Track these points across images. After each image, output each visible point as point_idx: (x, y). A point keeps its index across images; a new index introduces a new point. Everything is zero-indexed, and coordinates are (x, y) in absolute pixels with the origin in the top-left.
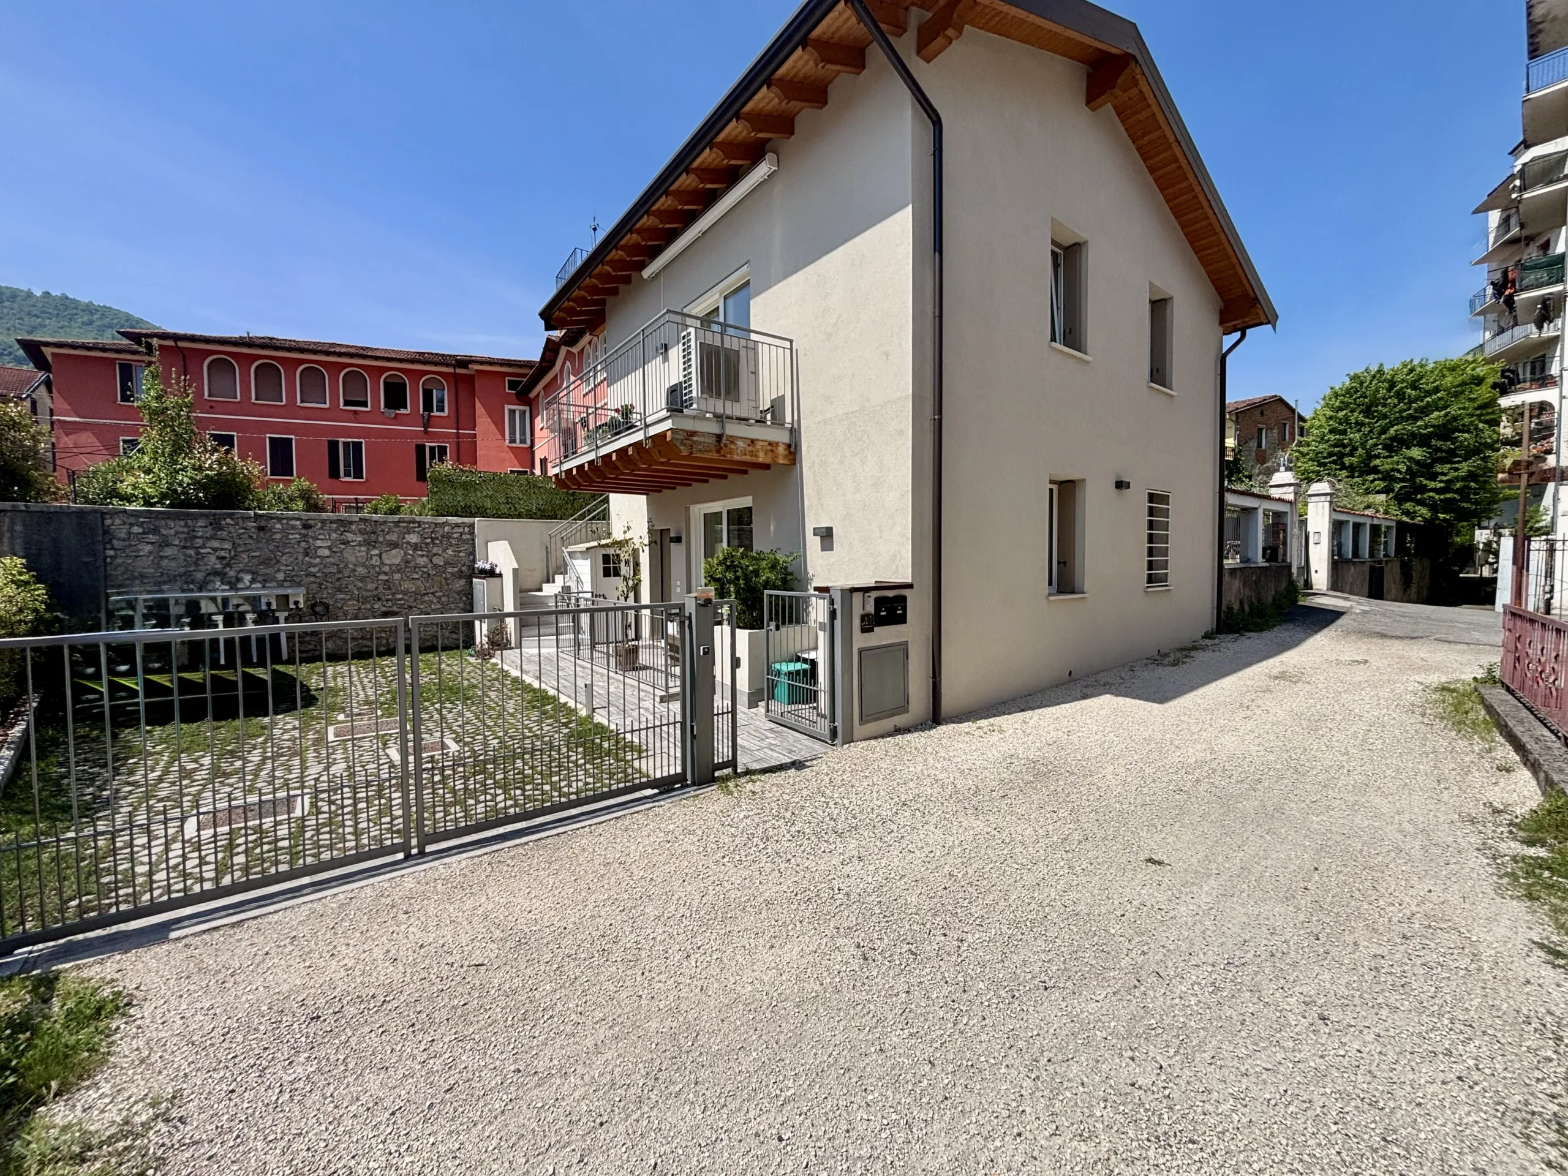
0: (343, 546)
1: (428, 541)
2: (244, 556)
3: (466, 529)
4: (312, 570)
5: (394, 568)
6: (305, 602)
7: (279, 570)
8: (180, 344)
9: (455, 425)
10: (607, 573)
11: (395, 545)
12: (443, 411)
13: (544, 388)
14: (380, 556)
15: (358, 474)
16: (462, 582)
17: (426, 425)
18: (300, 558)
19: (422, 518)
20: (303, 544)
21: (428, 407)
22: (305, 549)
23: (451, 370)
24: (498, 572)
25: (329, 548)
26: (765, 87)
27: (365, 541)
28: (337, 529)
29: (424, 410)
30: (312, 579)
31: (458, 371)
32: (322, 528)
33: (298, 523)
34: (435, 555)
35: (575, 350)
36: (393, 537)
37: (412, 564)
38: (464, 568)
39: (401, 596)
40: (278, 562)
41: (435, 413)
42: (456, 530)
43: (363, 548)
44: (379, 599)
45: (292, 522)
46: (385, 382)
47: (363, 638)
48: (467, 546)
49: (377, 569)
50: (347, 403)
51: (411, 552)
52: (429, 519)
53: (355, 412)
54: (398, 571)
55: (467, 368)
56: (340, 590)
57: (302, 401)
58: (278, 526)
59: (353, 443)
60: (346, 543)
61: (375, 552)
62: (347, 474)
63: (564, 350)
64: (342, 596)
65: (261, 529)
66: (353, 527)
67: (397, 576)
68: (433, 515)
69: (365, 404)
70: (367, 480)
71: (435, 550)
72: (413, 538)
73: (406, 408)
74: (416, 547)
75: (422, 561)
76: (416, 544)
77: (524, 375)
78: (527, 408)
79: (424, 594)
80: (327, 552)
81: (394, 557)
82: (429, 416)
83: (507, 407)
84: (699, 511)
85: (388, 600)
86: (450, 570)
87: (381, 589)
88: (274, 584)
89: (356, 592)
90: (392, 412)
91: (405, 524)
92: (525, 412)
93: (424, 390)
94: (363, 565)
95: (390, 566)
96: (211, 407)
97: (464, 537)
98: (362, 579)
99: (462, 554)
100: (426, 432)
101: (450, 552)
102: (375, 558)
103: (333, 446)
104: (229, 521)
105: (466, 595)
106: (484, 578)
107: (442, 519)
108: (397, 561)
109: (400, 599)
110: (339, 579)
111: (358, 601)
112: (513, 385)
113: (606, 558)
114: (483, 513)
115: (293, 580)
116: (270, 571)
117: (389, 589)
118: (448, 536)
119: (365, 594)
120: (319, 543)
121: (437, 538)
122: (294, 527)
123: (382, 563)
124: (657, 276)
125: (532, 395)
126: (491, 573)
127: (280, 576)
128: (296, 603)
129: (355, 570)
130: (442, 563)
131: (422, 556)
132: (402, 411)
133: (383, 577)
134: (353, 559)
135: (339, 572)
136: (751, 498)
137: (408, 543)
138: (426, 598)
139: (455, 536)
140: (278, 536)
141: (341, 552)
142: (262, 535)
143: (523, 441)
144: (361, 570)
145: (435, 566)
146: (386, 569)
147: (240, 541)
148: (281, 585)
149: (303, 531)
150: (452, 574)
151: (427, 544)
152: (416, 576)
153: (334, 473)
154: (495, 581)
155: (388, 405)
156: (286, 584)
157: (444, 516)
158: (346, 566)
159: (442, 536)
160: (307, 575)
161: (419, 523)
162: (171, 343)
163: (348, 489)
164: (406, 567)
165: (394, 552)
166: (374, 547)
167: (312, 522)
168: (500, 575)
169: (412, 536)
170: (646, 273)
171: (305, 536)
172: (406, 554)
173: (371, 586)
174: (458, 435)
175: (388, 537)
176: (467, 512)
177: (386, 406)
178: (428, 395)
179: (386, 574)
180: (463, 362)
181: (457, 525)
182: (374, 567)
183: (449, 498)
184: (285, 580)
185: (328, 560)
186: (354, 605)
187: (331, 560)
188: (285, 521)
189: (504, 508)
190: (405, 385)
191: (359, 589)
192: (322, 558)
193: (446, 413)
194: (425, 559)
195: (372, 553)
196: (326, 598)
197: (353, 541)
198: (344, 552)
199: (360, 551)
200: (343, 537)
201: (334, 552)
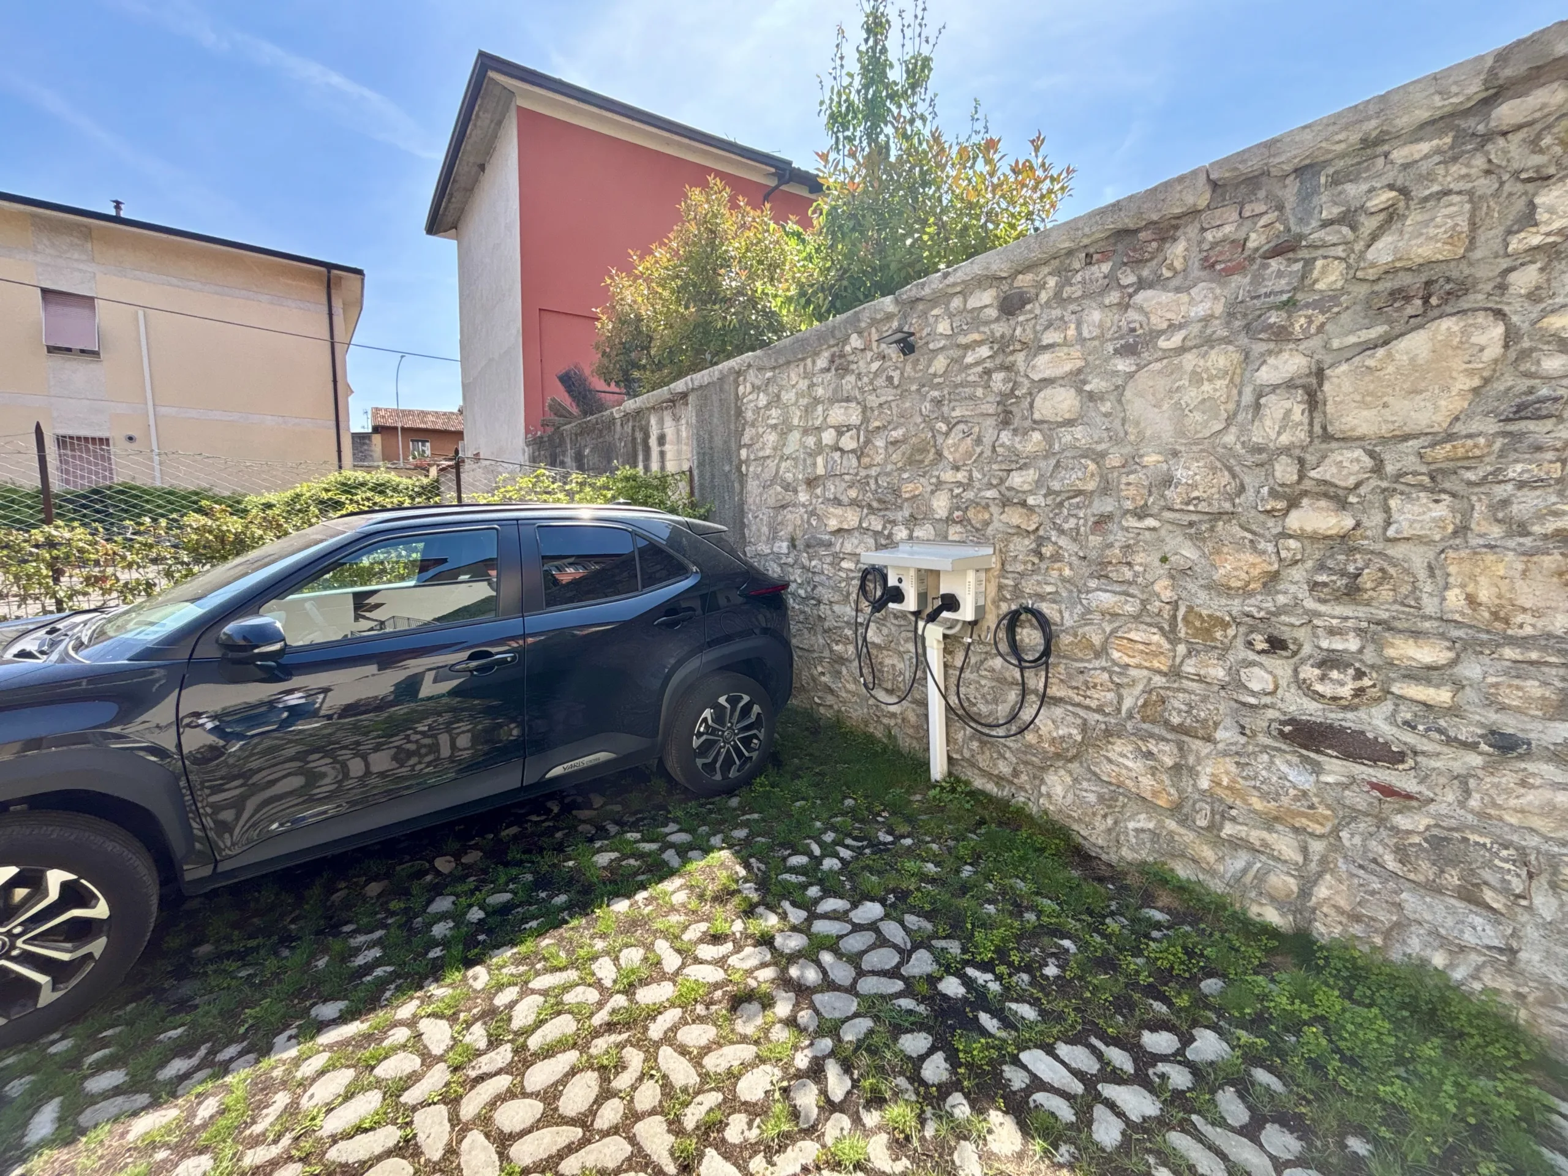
18: (988, 436)
20: (999, 379)
22: (1004, 400)
30: (1017, 517)
40: (938, 455)
43: (1220, 359)
44: (1276, 645)
58: (943, 327)
65: (908, 348)
80: (1066, 400)
85: (1330, 662)
88: (928, 531)
102: (1276, 406)
109: (1426, 674)
110: (1102, 522)
111: (1171, 636)
116: (922, 487)
117: (1352, 592)
119: (1209, 605)
120: (1044, 365)
127: (941, 506)
129: (1168, 481)
135: (1105, 487)
141: (1120, 390)
149: (1001, 329)
158: (1131, 462)
160: (1005, 503)
166: (1281, 336)
184: (950, 521)
188: (958, 303)
192: (1052, 426)
195: (1266, 375)
196: (1054, 597)
197: (1173, 327)
198: (1128, 394)
199: (1197, 379)
200: (1132, 315)
201: (1091, 396)
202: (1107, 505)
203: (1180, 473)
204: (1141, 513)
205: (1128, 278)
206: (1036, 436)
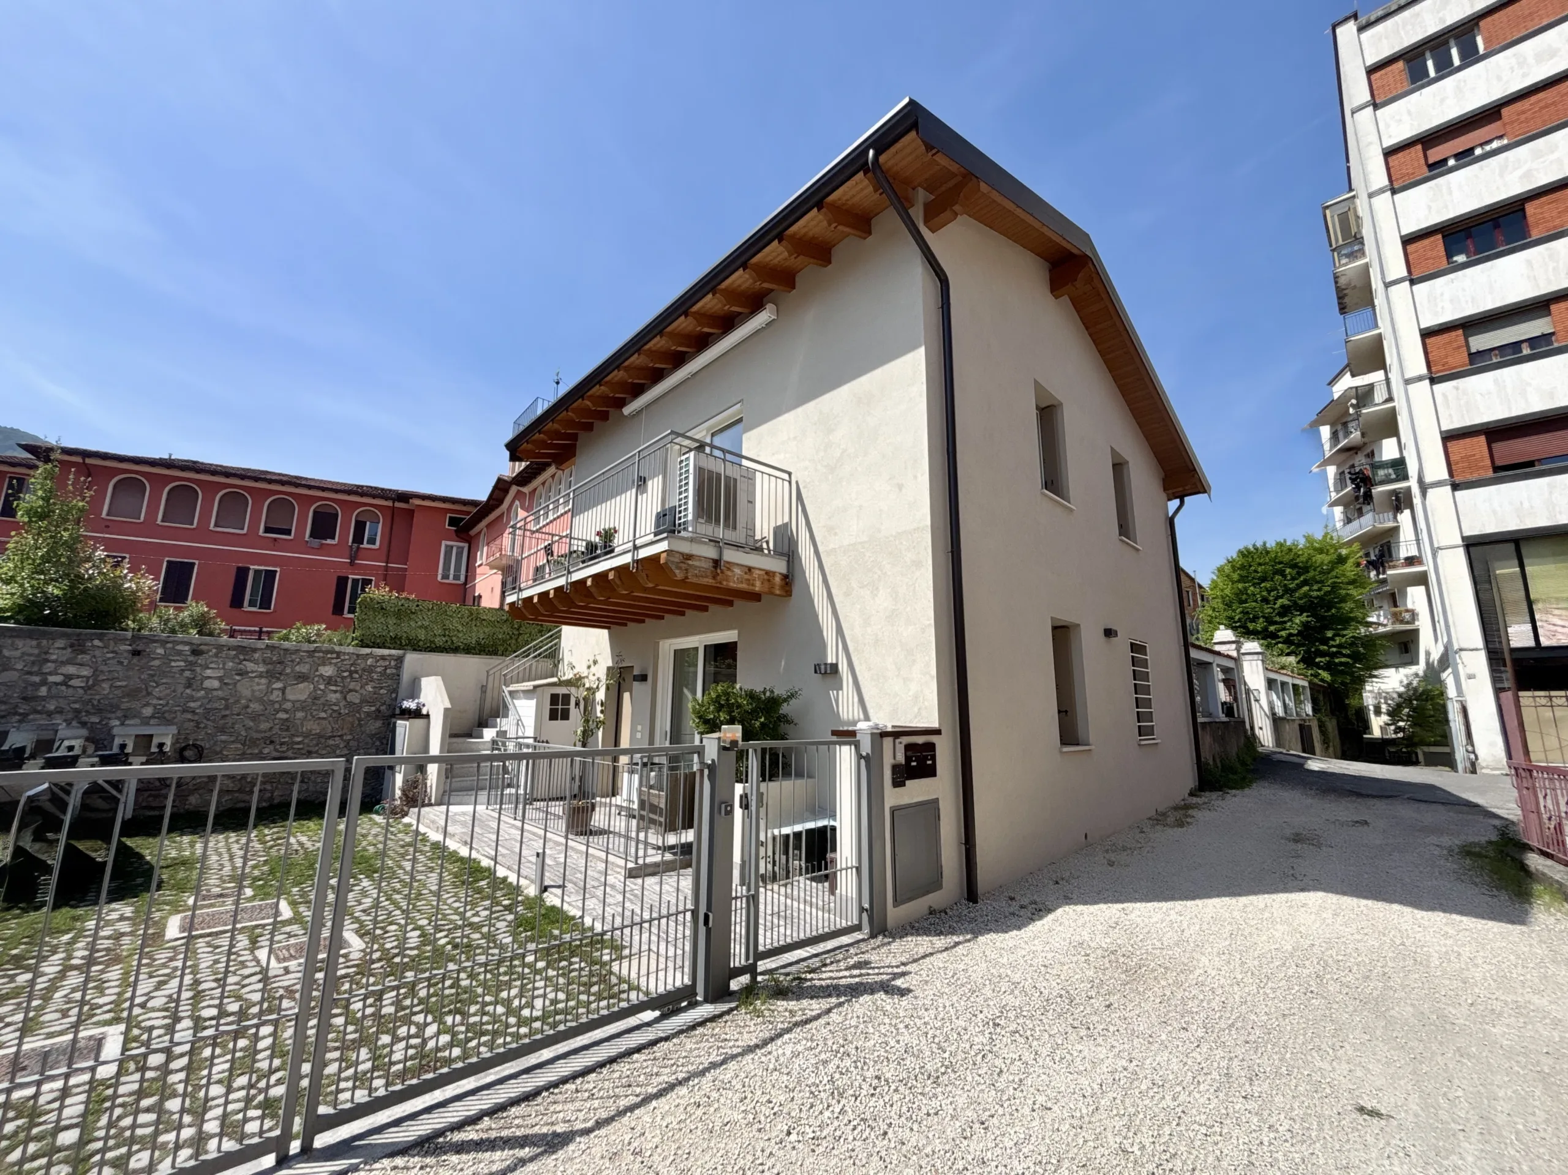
0: (238, 678)
1: (346, 674)
2: (105, 685)
3: (393, 663)
4: (192, 705)
5: (298, 705)
6: (173, 744)
7: (147, 704)
8: (88, 461)
9: (385, 559)
10: (553, 716)
11: (303, 678)
12: (374, 544)
13: (488, 526)
14: (283, 690)
15: (266, 603)
16: (379, 724)
17: (353, 558)
18: (180, 689)
19: (343, 649)
20: (187, 674)
21: (359, 538)
22: (188, 679)
23: (389, 503)
24: (424, 712)
25: (220, 679)
26: (776, 241)
27: (267, 672)
28: (236, 656)
29: (353, 542)
30: (189, 716)
31: (398, 505)
32: (216, 655)
33: (187, 648)
34: (351, 691)
35: (526, 490)
36: (304, 669)
37: (322, 700)
38: (383, 708)
39: (299, 739)
40: (149, 694)
41: (365, 545)
42: (381, 663)
43: (263, 681)
44: (272, 742)
45: (179, 647)
46: (315, 512)
47: (240, 791)
48: (390, 682)
49: (277, 706)
50: (268, 530)
51: (322, 687)
52: (351, 649)
53: (275, 539)
54: (303, 709)
55: (407, 502)
56: (222, 730)
57: (216, 525)
58: (160, 651)
59: (266, 571)
60: (243, 673)
61: (279, 685)
62: (252, 603)
63: (514, 489)
64: (223, 738)
65: (136, 653)
66: (256, 656)
67: (300, 715)
68: (357, 645)
69: (289, 532)
70: (275, 611)
71: (352, 685)
72: (328, 671)
73: (333, 538)
74: (329, 681)
75: (333, 697)
76: (330, 678)
77: (468, 513)
78: (466, 545)
79: (330, 737)
80: (216, 684)
81: (300, 692)
82: (358, 548)
83: (444, 543)
84: (669, 647)
85: (282, 744)
86: (366, 709)
87: (276, 730)
88: (137, 721)
89: (243, 733)
90: (316, 542)
91: (321, 654)
92: (463, 548)
93: (357, 522)
94: (260, 700)
95: (294, 702)
96: (107, 527)
97: (388, 671)
98: (255, 717)
99: (382, 691)
100: (352, 564)
101: (369, 688)
102: (276, 693)
103: (242, 573)
104: (97, 642)
105: (380, 739)
106: (407, 719)
107: (367, 651)
108: (303, 697)
109: (298, 743)
110: (224, 717)
111: (244, 744)
112: (453, 522)
113: (554, 698)
114: (416, 646)
115: (162, 717)
116: (135, 705)
117: (287, 730)
118: (370, 670)
119: (255, 735)
120: (208, 672)
121: (356, 672)
122: (180, 653)
123: (285, 699)
124: (639, 412)
125: (473, 532)
126: (416, 714)
127: (148, 711)
128: (161, 745)
129: (248, 707)
130: (357, 701)
131: (335, 692)
132: (329, 541)
133: (282, 715)
134: (247, 693)
135: (227, 707)
136: (736, 632)
137: (321, 676)
138: (331, 742)
139: (379, 670)
140: (156, 663)
141: (235, 684)
142: (135, 660)
143: (456, 577)
144: (255, 706)
145: (350, 704)
146: (288, 706)
147: (105, 668)
148: (146, 722)
149: (191, 658)
150: (368, 714)
151: (343, 678)
152: (323, 715)
153: (237, 601)
154: (419, 723)
155: (313, 535)
156: (152, 722)
157: (368, 646)
158: (237, 702)
159: (364, 670)
160: (184, 711)
161: (338, 654)
162: (79, 459)
163: (250, 619)
164: (314, 704)
165: (301, 686)
166: (278, 679)
167: (202, 647)
168: (428, 716)
169: (327, 668)
170: (627, 411)
171: (191, 664)
172: (316, 689)
173: (264, 726)
174: (386, 568)
175: (297, 668)
176: (396, 642)
177: (312, 535)
178: (360, 527)
179: (286, 711)
180: (404, 497)
181: (383, 658)
182: (273, 702)
183: (379, 626)
184: (153, 717)
185: (215, 693)
186: (237, 749)
187: (220, 693)
188: (169, 645)
189: (439, 640)
190: (337, 515)
191: (248, 729)
192: (209, 690)
193: (377, 545)
194: (338, 695)
195: (274, 686)
196: (202, 740)
197: (252, 672)
198: (238, 684)
199: (258, 684)
200: (241, 666)
201: (226, 684)
202: (227, 712)
203: (252, 705)
204: (238, 715)
205: (242, 657)
206: (203, 692)
